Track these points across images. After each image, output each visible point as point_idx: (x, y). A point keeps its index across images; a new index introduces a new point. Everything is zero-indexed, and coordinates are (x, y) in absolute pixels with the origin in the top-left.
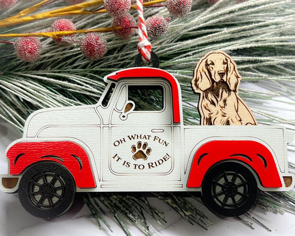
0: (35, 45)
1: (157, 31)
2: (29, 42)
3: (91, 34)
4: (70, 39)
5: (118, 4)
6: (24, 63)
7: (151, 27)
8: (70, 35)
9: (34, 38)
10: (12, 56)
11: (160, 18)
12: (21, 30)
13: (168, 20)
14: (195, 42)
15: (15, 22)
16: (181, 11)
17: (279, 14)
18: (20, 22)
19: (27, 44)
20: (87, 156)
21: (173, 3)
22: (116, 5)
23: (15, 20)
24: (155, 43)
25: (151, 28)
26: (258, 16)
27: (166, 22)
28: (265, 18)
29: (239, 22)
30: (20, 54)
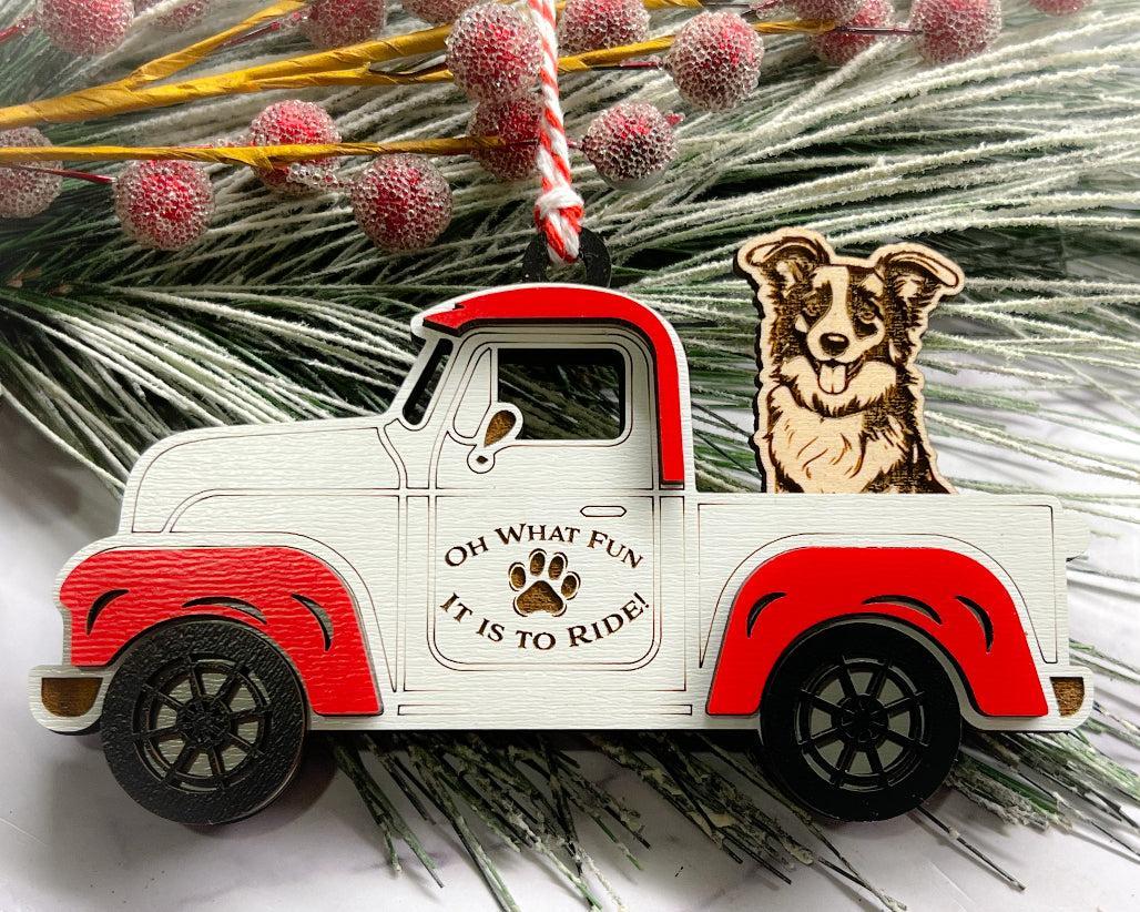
0: (191, 192)
1: (631, 160)
2: (171, 179)
3: (396, 159)
4: (318, 175)
5: (499, 57)
6: (146, 256)
7: (614, 143)
8: (319, 159)
9: (185, 163)
10: (104, 228)
11: (645, 114)
12: (138, 134)
13: (673, 122)
14: (770, 202)
15: (120, 105)
16: (722, 89)
17: (1076, 110)
18: (139, 104)
19: (161, 185)
20: (347, 599)
21: (694, 59)
22: (491, 59)
23: (119, 94)
24: (624, 200)
25: (613, 147)
26: (999, 114)
27: (666, 127)
28: (1024, 121)
29: (928, 133)
30: (135, 220)
